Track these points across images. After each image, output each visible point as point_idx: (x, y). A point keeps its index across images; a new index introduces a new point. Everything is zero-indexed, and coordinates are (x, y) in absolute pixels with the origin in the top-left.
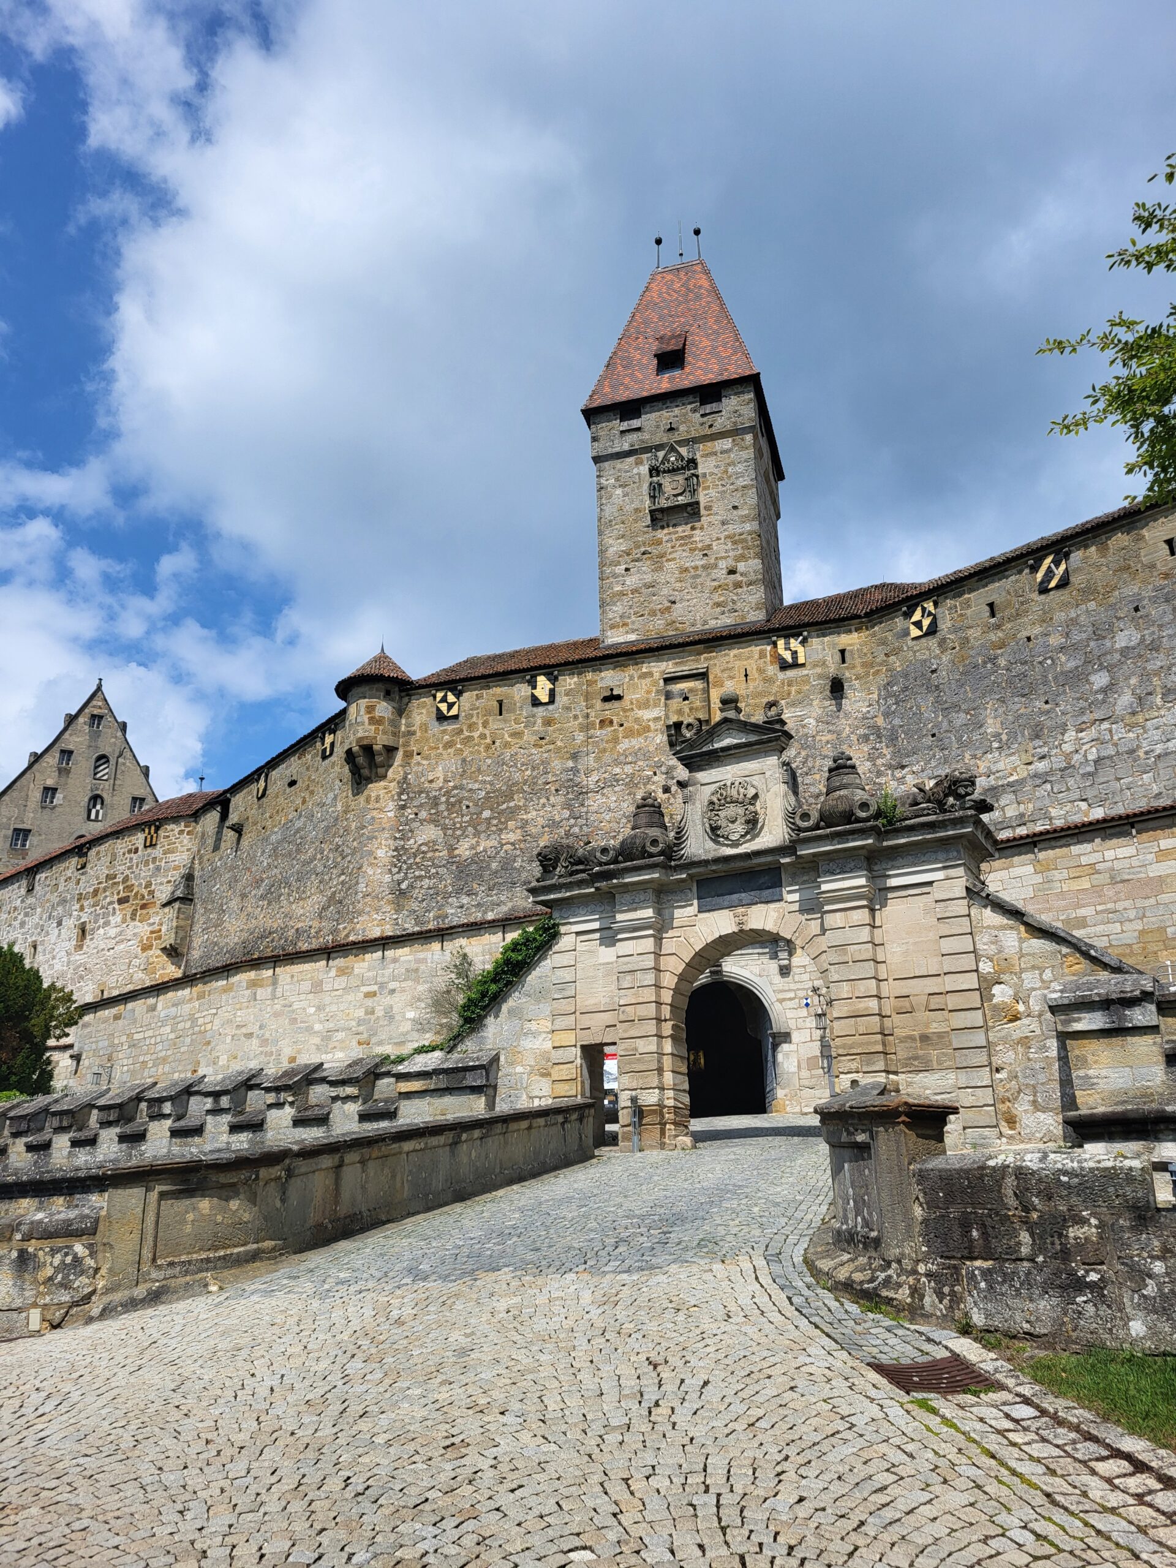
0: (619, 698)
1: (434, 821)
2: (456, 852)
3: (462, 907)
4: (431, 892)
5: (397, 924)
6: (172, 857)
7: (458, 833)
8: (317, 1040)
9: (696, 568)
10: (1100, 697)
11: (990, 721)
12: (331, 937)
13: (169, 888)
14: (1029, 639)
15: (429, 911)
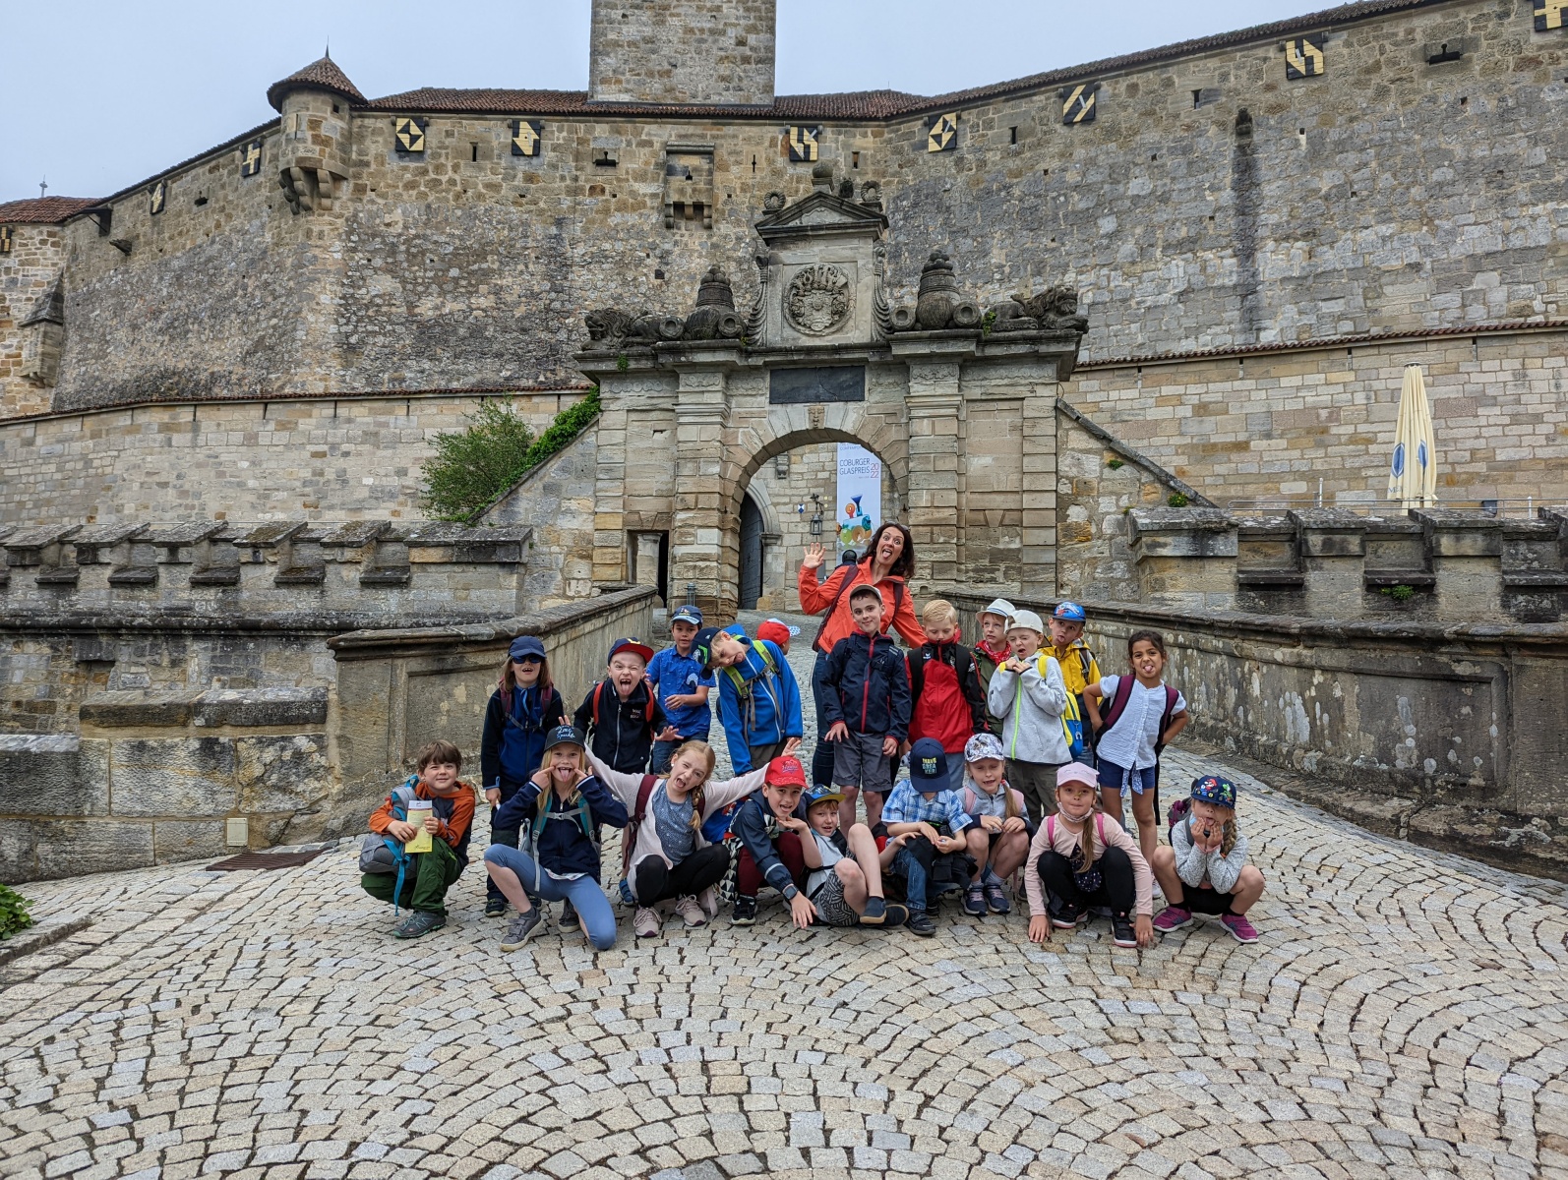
0: (613, 164)
1: (391, 270)
2: (417, 311)
3: (422, 372)
4: (387, 351)
5: (344, 381)
6: (31, 270)
7: (420, 289)
8: (252, 498)
9: (702, 30)
10: (1105, 242)
11: (995, 251)
12: (259, 387)
13: (30, 307)
14: (1046, 172)
15: (384, 372)
